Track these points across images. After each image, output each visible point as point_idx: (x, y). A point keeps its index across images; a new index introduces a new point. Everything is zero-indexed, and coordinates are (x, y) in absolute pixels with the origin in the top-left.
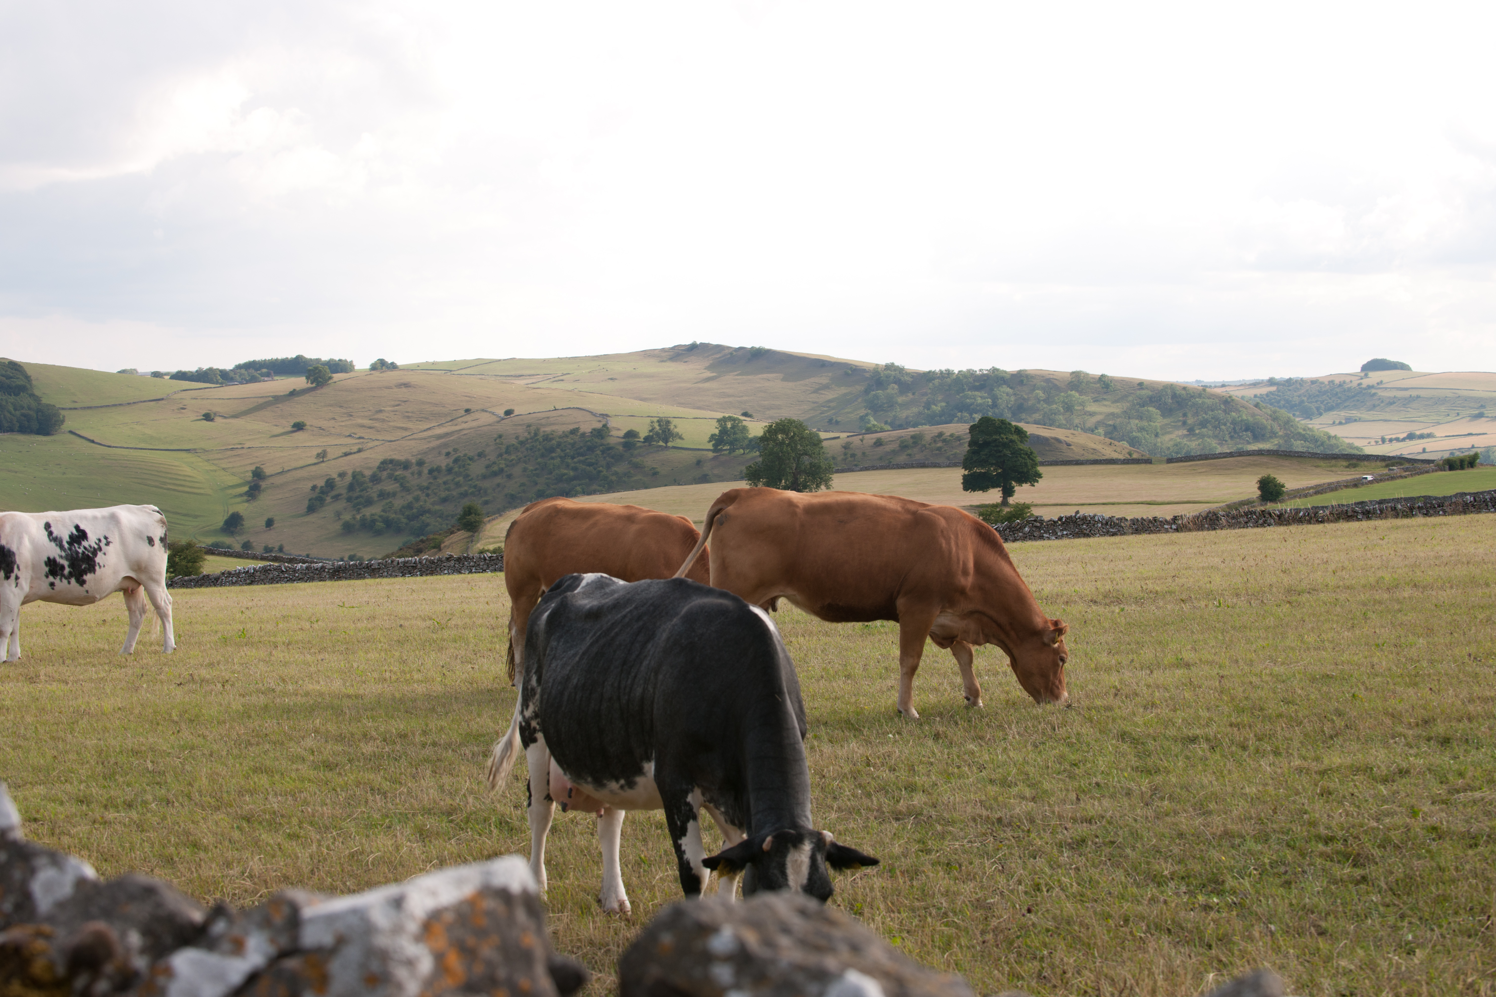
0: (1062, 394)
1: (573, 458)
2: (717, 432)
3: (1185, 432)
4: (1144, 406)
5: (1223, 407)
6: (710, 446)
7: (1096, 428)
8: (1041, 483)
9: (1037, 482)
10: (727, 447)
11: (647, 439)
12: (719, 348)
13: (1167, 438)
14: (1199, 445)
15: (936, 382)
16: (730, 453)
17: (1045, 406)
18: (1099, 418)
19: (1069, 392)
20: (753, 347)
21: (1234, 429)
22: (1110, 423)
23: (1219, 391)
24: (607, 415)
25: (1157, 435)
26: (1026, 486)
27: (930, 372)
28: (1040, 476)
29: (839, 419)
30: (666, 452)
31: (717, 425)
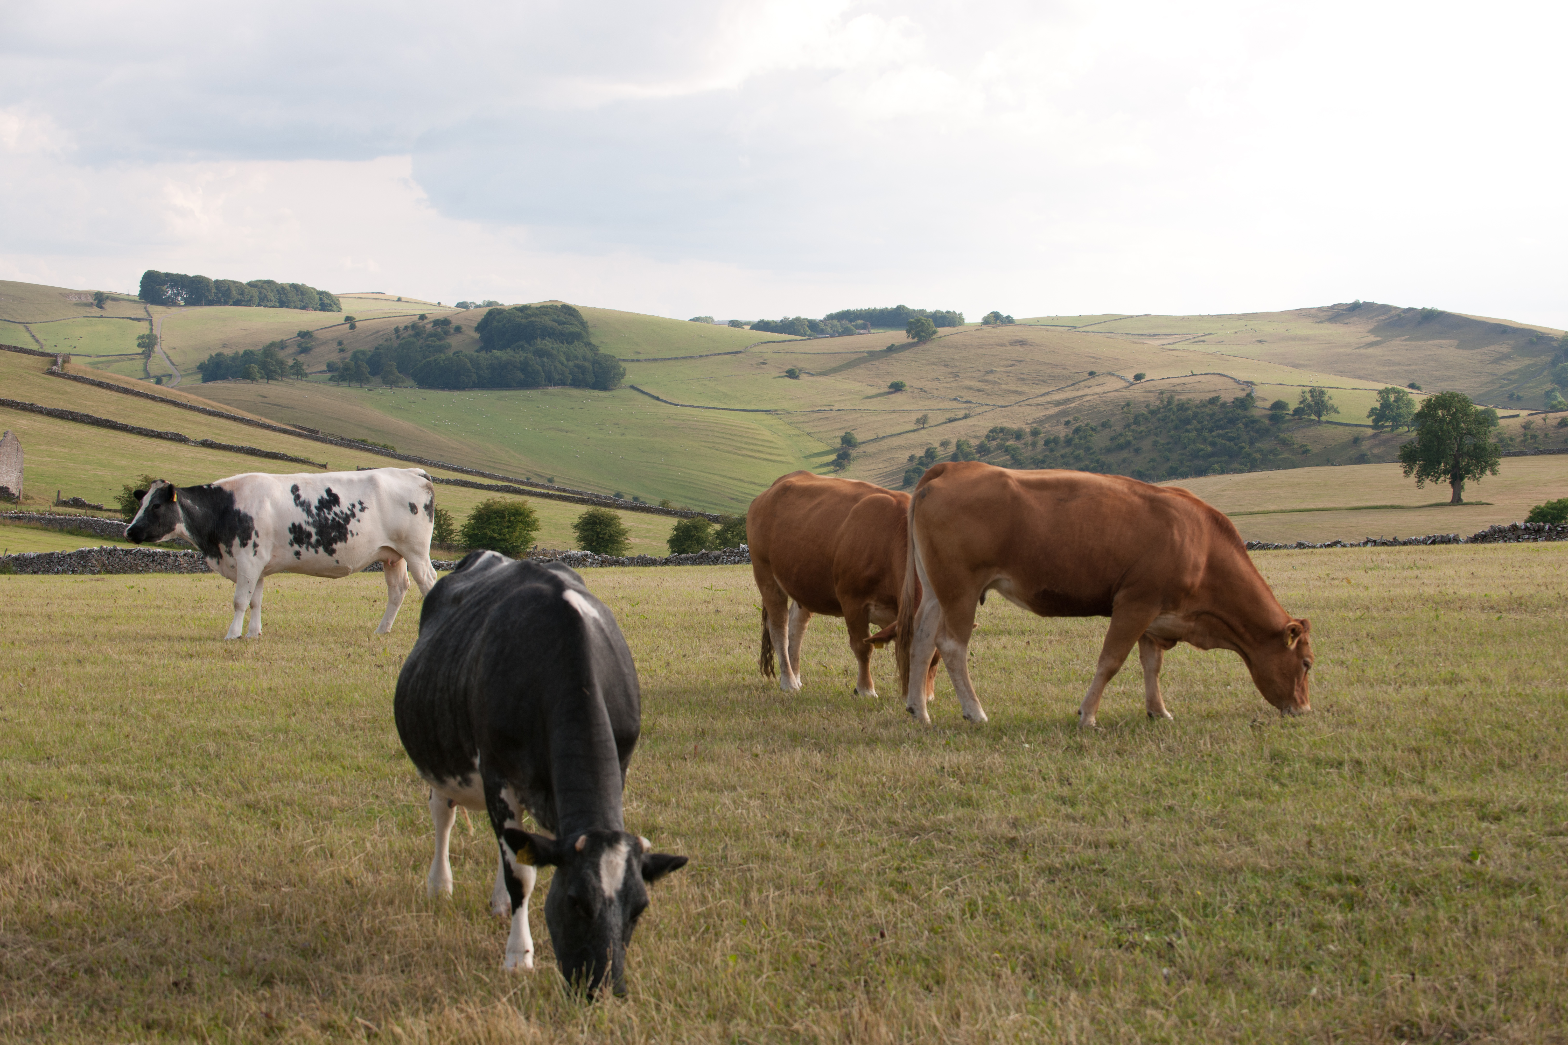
1: (1211, 431)
2: (1378, 405)
6: (1369, 422)
10: (1389, 423)
11: (1297, 412)
12: (1385, 309)
16: (1392, 430)
20: (1423, 309)
24: (1252, 383)
29: (1521, 394)
30: (1319, 428)
31: (1377, 397)
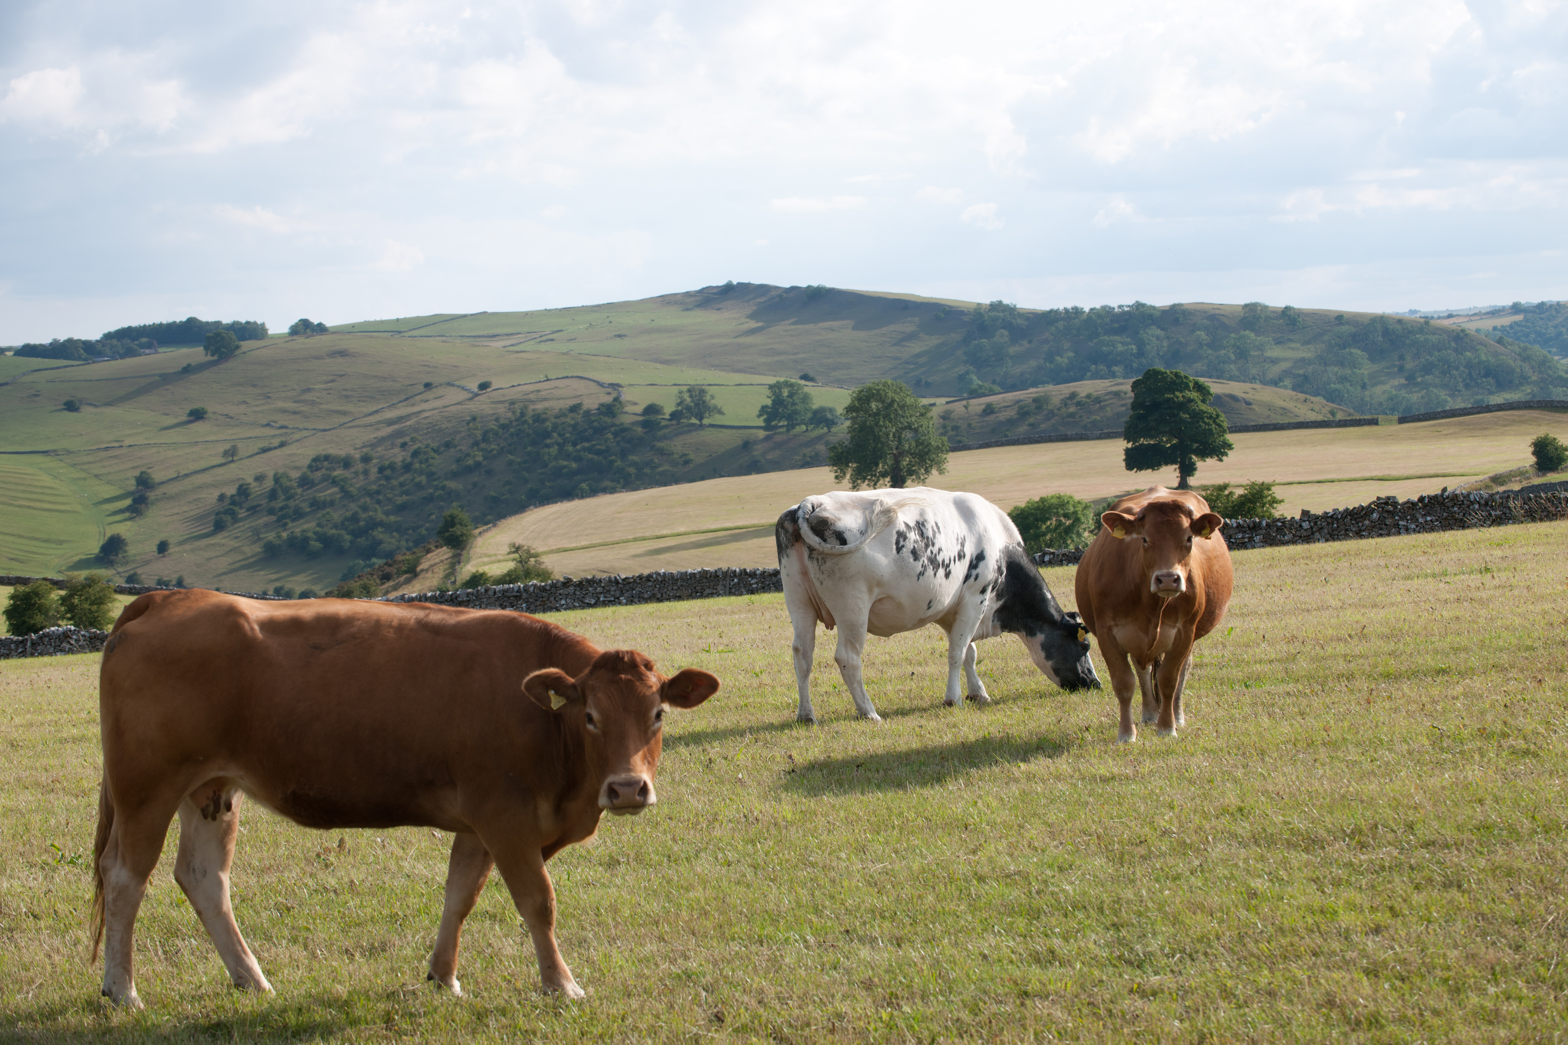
0: (1233, 335)
1: (575, 444)
2: (769, 402)
3: (1403, 381)
4: (1345, 348)
5: (1453, 344)
6: (760, 422)
7: (1281, 380)
8: (1232, 457)
9: (1227, 455)
10: (783, 423)
11: (674, 415)
12: (763, 289)
13: (1378, 390)
14: (1422, 397)
15: (1061, 324)
16: (788, 431)
17: (1210, 352)
18: (1285, 365)
19: (1242, 332)
20: (809, 287)
21: (1470, 374)
22: (1301, 372)
23: (1446, 323)
24: (619, 385)
25: (1364, 387)
26: (1211, 462)
27: (1051, 311)
28: (1230, 447)
29: (932, 379)
30: (702, 433)
31: (768, 392)
